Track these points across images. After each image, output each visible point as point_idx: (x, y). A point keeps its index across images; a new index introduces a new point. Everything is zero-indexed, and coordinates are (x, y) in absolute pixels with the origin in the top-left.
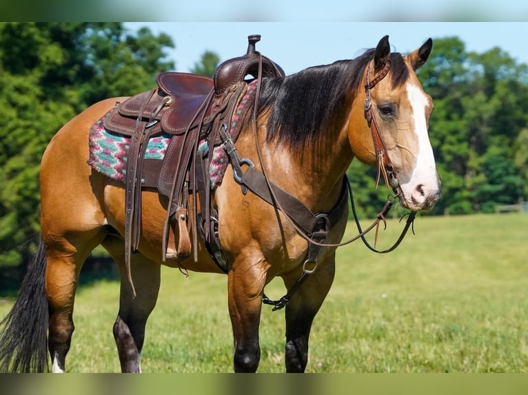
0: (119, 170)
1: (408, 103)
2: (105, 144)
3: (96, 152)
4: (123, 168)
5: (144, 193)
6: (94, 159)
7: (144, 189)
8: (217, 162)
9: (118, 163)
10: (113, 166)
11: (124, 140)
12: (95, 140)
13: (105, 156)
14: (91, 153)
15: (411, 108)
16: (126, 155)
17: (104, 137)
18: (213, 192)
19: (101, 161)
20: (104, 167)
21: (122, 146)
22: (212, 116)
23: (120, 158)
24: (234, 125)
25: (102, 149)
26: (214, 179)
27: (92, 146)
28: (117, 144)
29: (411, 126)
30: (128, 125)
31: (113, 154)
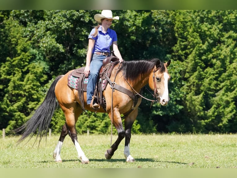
0: (77, 87)
1: (164, 78)
2: (72, 79)
3: (70, 82)
4: (78, 86)
5: (84, 93)
6: (69, 84)
7: (84, 92)
8: (104, 84)
9: (76, 85)
10: (75, 85)
11: (78, 79)
12: (70, 79)
13: (72, 83)
14: (68, 82)
15: (164, 79)
16: (78, 83)
17: (72, 78)
18: (103, 92)
19: (71, 84)
20: (72, 86)
21: (77, 80)
22: (103, 72)
23: (77, 84)
24: (108, 74)
25: (71, 81)
26: (103, 88)
27: (69, 80)
28: (76, 80)
29: (163, 84)
30: (79, 75)
31: (75, 82)
